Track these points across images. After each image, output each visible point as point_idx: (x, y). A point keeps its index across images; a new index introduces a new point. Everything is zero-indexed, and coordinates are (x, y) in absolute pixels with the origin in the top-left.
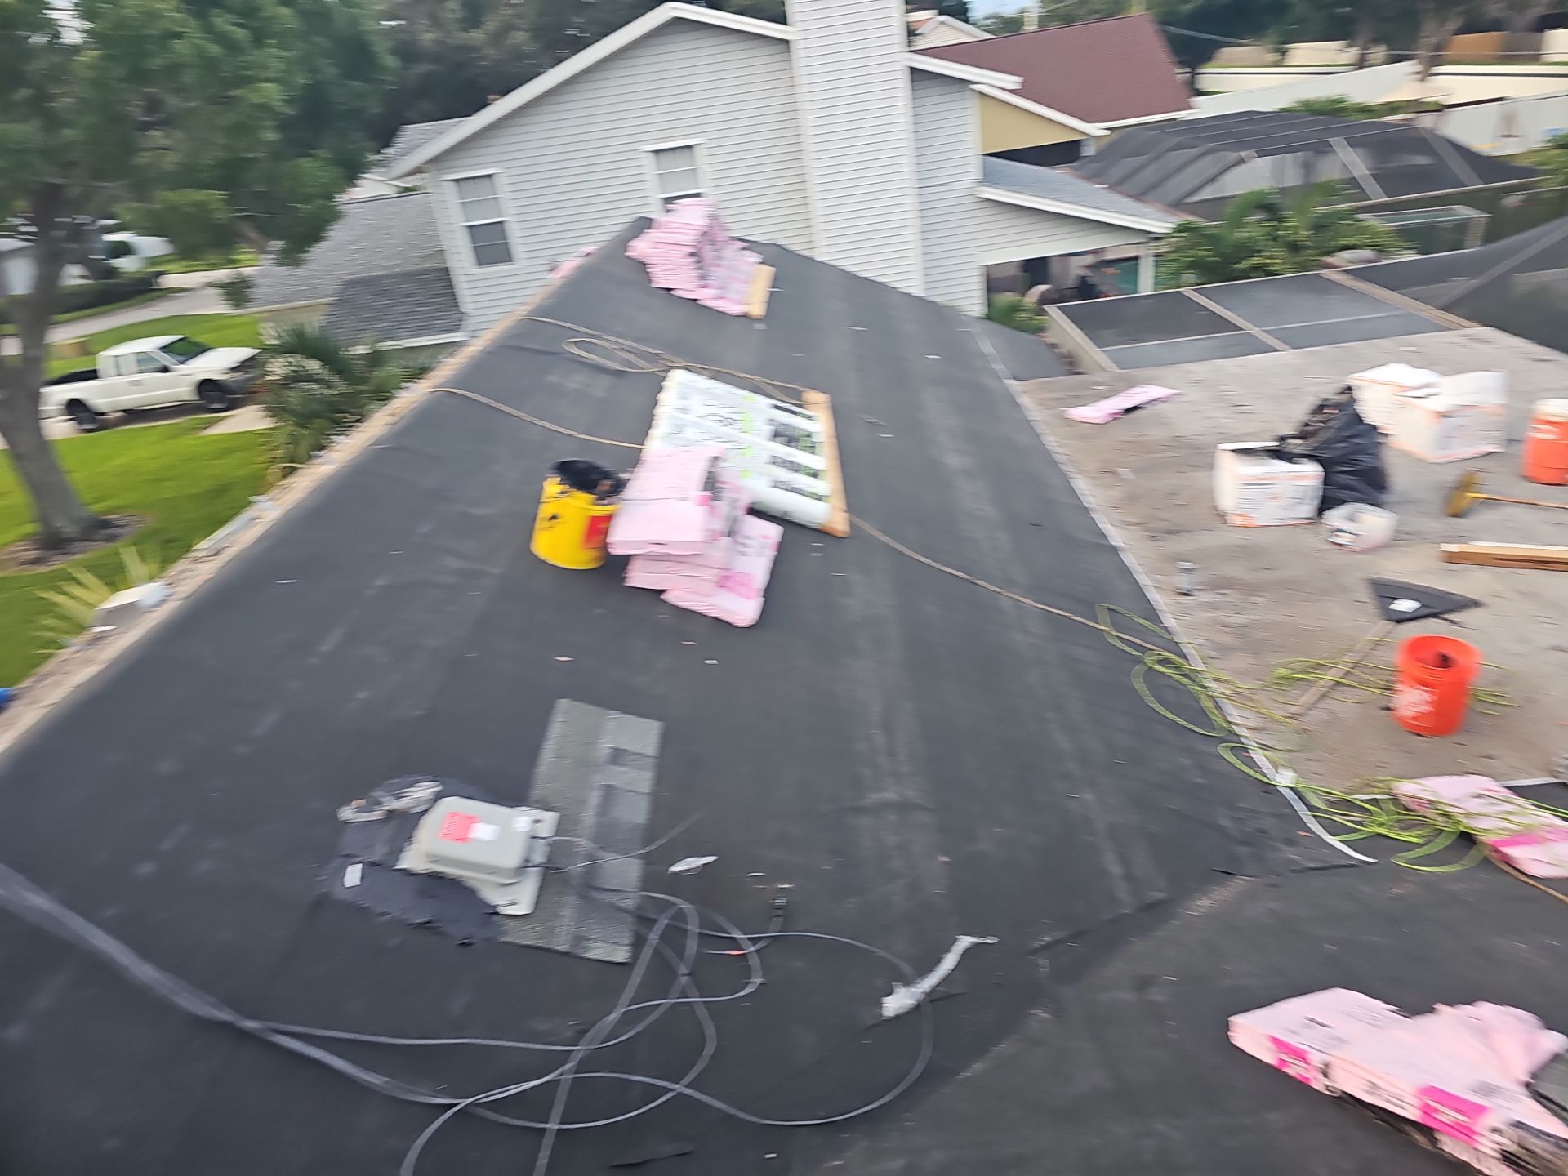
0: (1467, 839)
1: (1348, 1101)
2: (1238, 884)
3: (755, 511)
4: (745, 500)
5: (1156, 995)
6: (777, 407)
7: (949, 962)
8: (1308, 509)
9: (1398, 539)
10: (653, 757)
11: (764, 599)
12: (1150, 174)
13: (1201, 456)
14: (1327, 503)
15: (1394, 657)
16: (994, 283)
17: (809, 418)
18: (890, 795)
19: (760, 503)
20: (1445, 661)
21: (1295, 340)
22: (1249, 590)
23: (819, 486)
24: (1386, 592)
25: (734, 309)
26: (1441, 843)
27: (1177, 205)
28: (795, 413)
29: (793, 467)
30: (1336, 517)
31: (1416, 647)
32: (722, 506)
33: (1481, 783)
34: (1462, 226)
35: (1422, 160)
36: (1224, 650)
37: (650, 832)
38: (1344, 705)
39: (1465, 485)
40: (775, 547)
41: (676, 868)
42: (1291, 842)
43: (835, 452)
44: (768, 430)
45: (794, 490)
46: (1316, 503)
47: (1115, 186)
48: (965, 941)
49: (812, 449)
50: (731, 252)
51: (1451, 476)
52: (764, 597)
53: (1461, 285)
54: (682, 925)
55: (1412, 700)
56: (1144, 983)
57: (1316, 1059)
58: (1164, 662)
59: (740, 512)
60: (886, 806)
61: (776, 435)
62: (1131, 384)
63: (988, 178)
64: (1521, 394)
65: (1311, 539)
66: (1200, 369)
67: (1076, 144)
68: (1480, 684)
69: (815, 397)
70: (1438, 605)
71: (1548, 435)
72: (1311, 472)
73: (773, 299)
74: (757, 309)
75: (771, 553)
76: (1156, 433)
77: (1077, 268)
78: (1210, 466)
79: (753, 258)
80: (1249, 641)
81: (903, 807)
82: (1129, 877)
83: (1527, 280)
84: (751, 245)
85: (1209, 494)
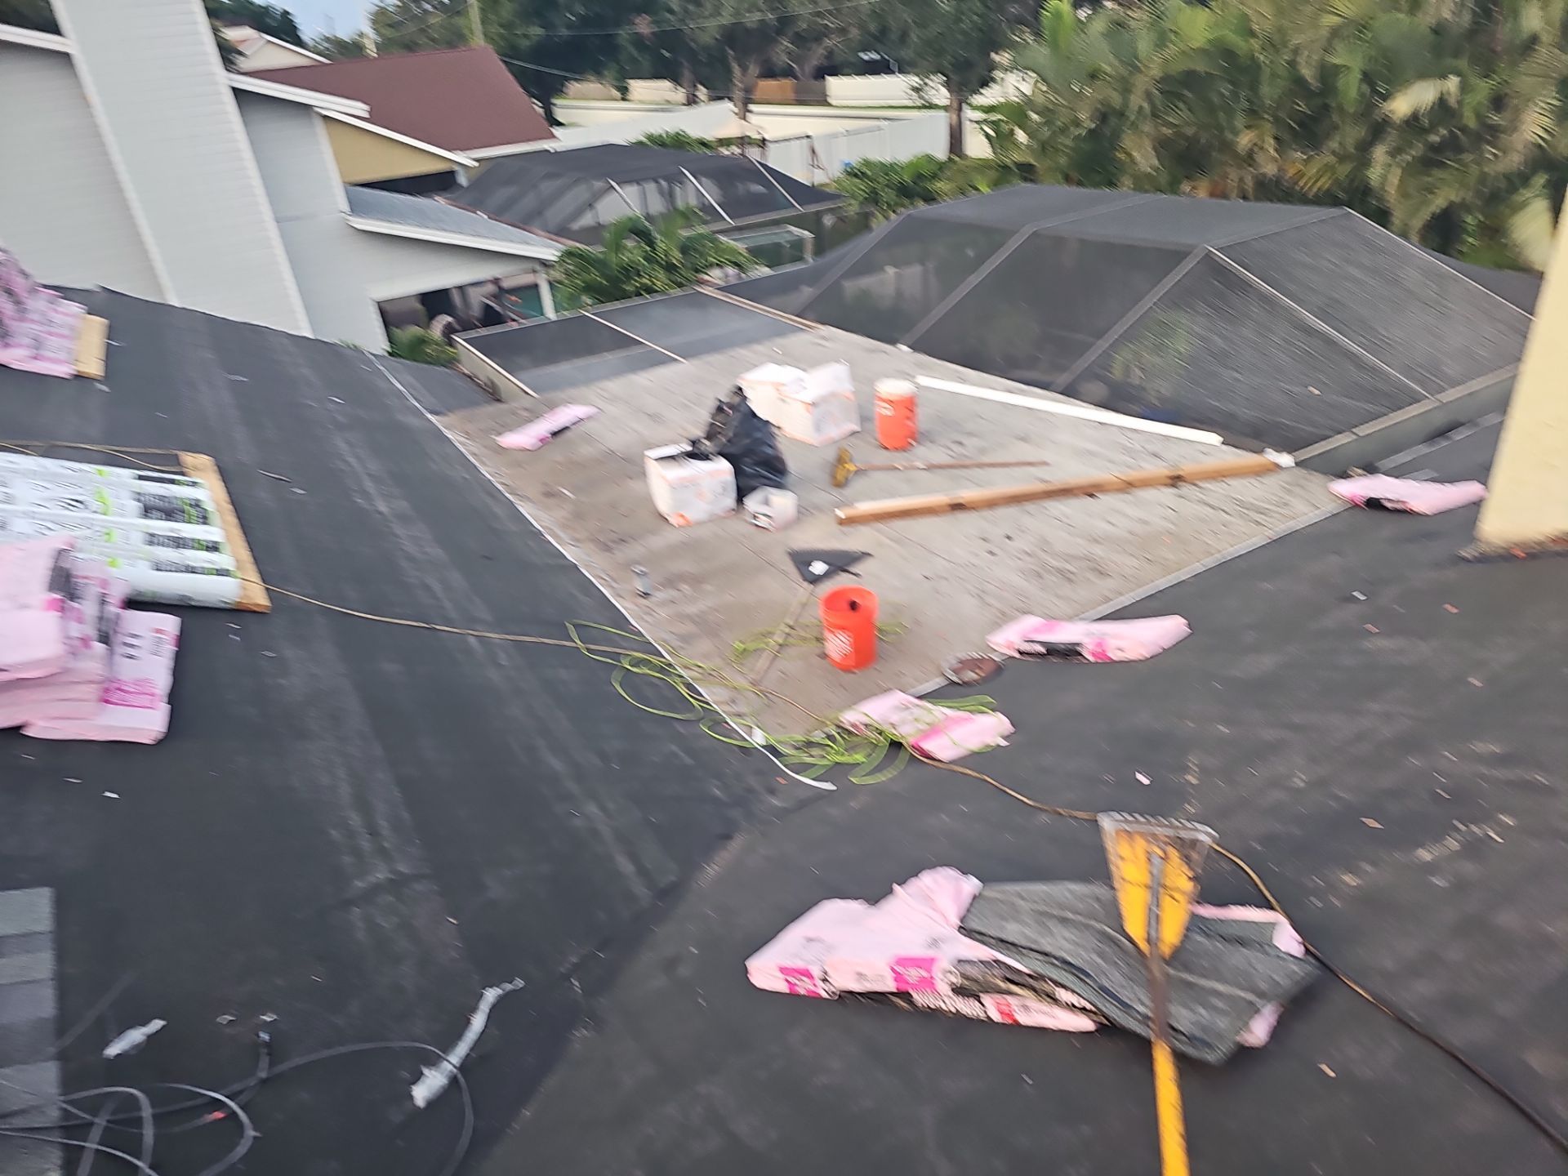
0: (896, 745)
1: (847, 997)
2: (737, 844)
3: (136, 603)
4: (117, 593)
5: (684, 971)
6: (141, 478)
7: (478, 1022)
8: (730, 500)
9: (804, 512)
10: (51, 932)
11: (170, 706)
12: (529, 202)
13: (633, 467)
14: (742, 494)
15: (819, 612)
16: (390, 315)
17: (194, 484)
18: (381, 875)
19: (140, 593)
20: (853, 606)
21: (689, 352)
22: (696, 581)
23: (222, 560)
24: (802, 560)
25: (62, 370)
26: (880, 755)
27: (561, 232)
28: (172, 482)
29: (179, 543)
30: (752, 503)
31: (831, 601)
32: (88, 607)
33: (898, 697)
34: (798, 244)
35: (758, 188)
36: (686, 639)
37: (62, 1023)
38: (791, 663)
39: (841, 460)
40: (173, 642)
41: (113, 1050)
42: (772, 791)
43: (232, 519)
44: (135, 506)
45: (192, 570)
46: (733, 494)
47: (497, 215)
48: (491, 995)
49: (204, 519)
50: (38, 304)
51: (831, 455)
52: (169, 704)
53: (807, 292)
54: (135, 1114)
55: (838, 645)
56: (670, 965)
57: (816, 972)
58: (638, 663)
59: (113, 609)
60: (377, 888)
61: (147, 511)
62: (552, 406)
63: (356, 208)
64: (863, 380)
65: (738, 526)
66: (615, 386)
67: (451, 174)
68: (880, 619)
69: (195, 460)
70: (841, 562)
71: (887, 411)
72: (722, 468)
73: (111, 355)
74: (93, 366)
75: (169, 649)
76: (586, 451)
77: (477, 298)
78: (643, 474)
79: (75, 308)
80: (707, 626)
81: (397, 884)
82: (642, 871)
83: (851, 287)
84: (66, 293)
85: (648, 500)
